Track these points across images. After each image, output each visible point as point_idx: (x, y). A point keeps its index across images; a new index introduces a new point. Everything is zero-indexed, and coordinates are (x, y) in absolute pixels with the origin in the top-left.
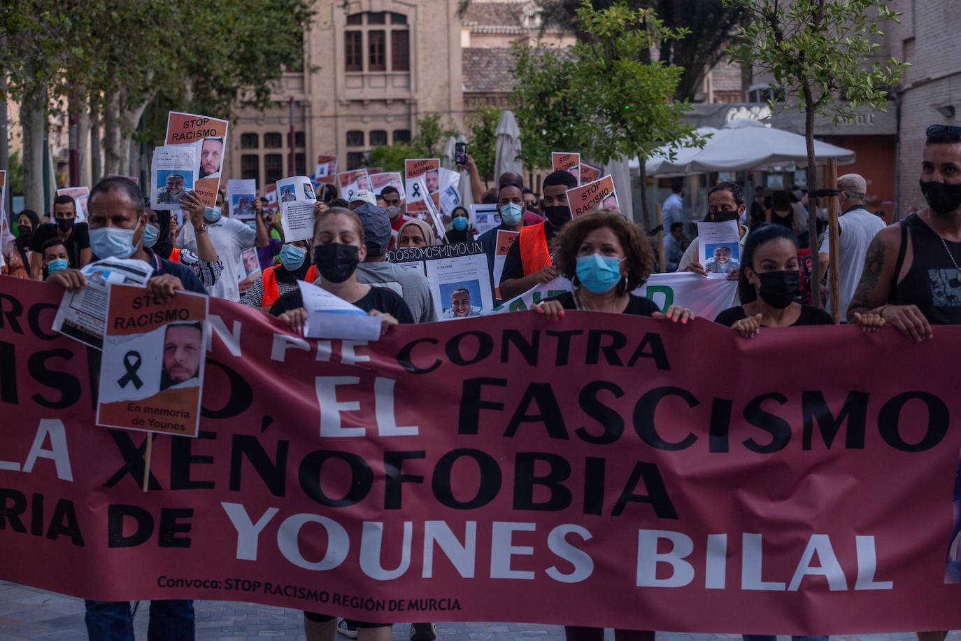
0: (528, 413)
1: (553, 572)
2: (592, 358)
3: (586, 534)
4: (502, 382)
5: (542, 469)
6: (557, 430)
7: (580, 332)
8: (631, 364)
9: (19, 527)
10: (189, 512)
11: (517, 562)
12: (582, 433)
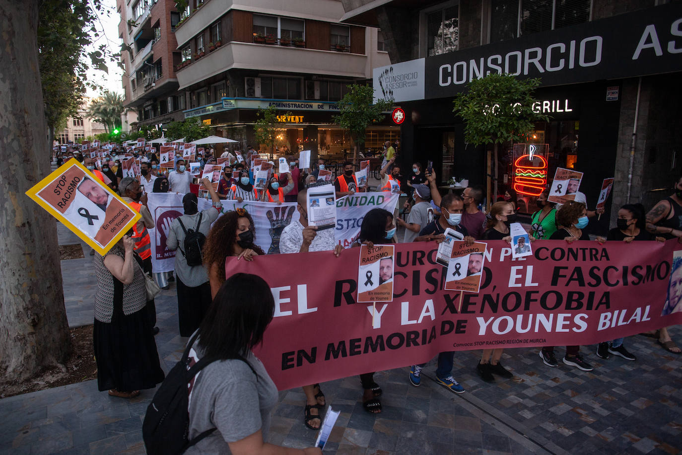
0: (574, 277)
1: (575, 329)
2: (591, 259)
3: (586, 317)
4: (566, 268)
5: (575, 297)
6: (582, 283)
7: (587, 249)
8: (601, 260)
9: (416, 344)
10: (466, 321)
11: (564, 327)
12: (590, 284)
